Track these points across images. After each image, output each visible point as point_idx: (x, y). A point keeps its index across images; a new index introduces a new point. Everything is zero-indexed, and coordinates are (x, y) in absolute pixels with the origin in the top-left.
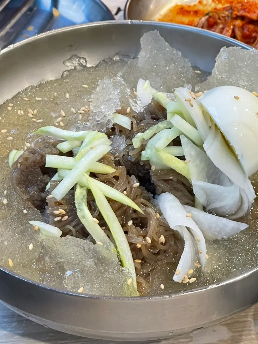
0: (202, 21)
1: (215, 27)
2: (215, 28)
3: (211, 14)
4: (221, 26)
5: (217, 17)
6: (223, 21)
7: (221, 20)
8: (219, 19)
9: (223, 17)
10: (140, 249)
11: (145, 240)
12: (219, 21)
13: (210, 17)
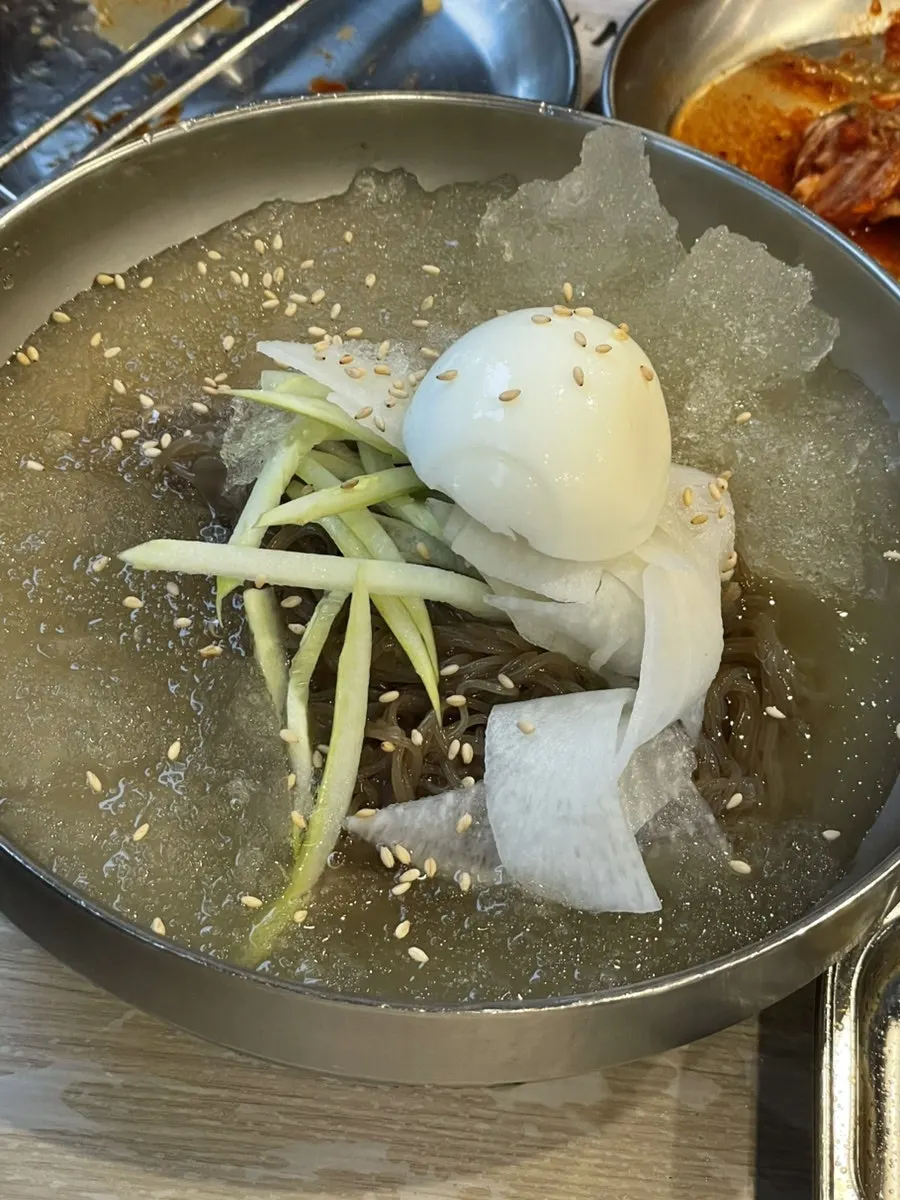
0: (824, 127)
1: (858, 152)
2: (857, 157)
3: (854, 113)
4: (874, 155)
5: (871, 123)
6: (886, 142)
7: (881, 139)
8: (876, 132)
9: (887, 129)
10: (389, 755)
11: (409, 736)
12: (874, 139)
13: (850, 120)
